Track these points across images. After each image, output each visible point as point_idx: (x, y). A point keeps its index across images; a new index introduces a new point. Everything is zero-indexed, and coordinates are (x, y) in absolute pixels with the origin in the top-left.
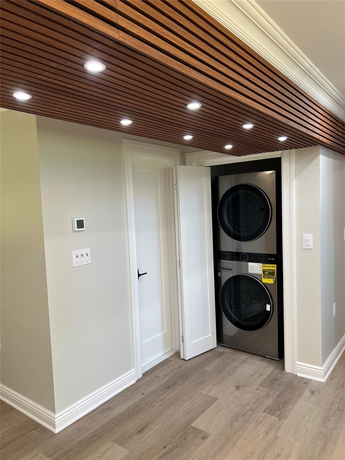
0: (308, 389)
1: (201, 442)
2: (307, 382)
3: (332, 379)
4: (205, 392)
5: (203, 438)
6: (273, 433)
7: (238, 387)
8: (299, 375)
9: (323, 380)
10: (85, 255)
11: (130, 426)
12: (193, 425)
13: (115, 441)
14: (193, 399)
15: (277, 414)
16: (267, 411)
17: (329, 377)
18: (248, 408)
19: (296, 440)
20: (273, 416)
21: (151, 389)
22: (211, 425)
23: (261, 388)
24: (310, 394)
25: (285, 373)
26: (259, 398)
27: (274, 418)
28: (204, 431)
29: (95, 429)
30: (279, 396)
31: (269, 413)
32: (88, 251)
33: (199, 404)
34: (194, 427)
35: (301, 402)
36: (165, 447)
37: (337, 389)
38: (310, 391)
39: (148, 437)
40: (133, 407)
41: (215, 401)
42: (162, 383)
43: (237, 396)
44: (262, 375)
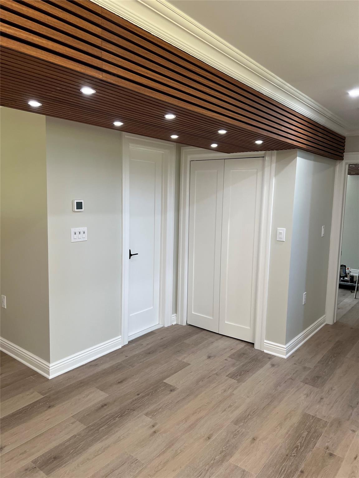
0: (269, 363)
1: (168, 393)
2: (270, 357)
3: (293, 356)
4: (180, 359)
5: (171, 391)
6: (230, 391)
7: (209, 357)
8: (266, 351)
9: (285, 357)
10: (82, 233)
11: (112, 378)
12: (164, 381)
13: (98, 388)
14: (168, 363)
15: (238, 378)
16: (229, 376)
17: (292, 354)
18: (214, 373)
19: (248, 397)
20: (233, 380)
21: (134, 353)
22: (179, 382)
23: (229, 359)
24: (271, 366)
25: (254, 350)
26: (225, 366)
27: (234, 381)
28: (172, 386)
29: (82, 378)
30: (243, 365)
31: (231, 378)
32: (85, 229)
33: (173, 367)
34: (165, 383)
35: (261, 371)
36: (138, 395)
37: (295, 364)
38: (271, 364)
39: (126, 387)
40: (116, 365)
41: (187, 366)
42: (143, 349)
43: (207, 363)
44: (233, 350)
